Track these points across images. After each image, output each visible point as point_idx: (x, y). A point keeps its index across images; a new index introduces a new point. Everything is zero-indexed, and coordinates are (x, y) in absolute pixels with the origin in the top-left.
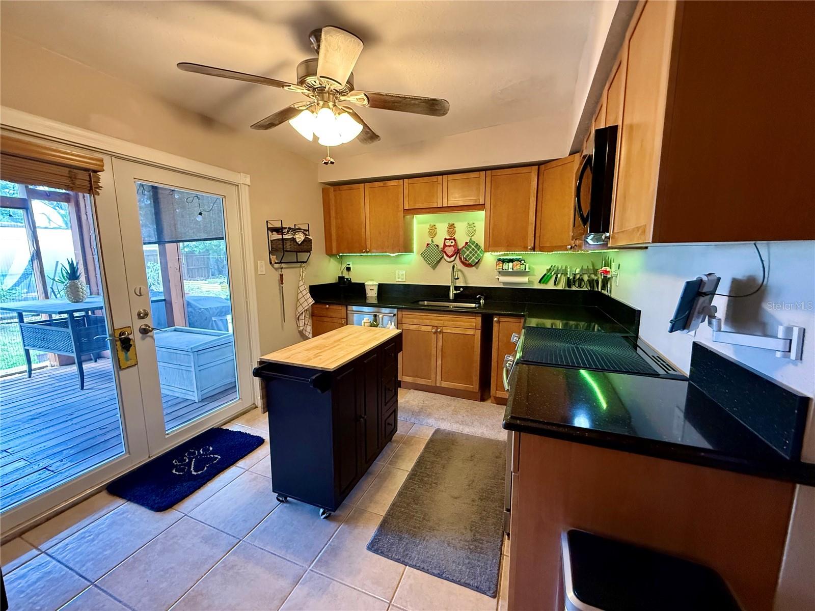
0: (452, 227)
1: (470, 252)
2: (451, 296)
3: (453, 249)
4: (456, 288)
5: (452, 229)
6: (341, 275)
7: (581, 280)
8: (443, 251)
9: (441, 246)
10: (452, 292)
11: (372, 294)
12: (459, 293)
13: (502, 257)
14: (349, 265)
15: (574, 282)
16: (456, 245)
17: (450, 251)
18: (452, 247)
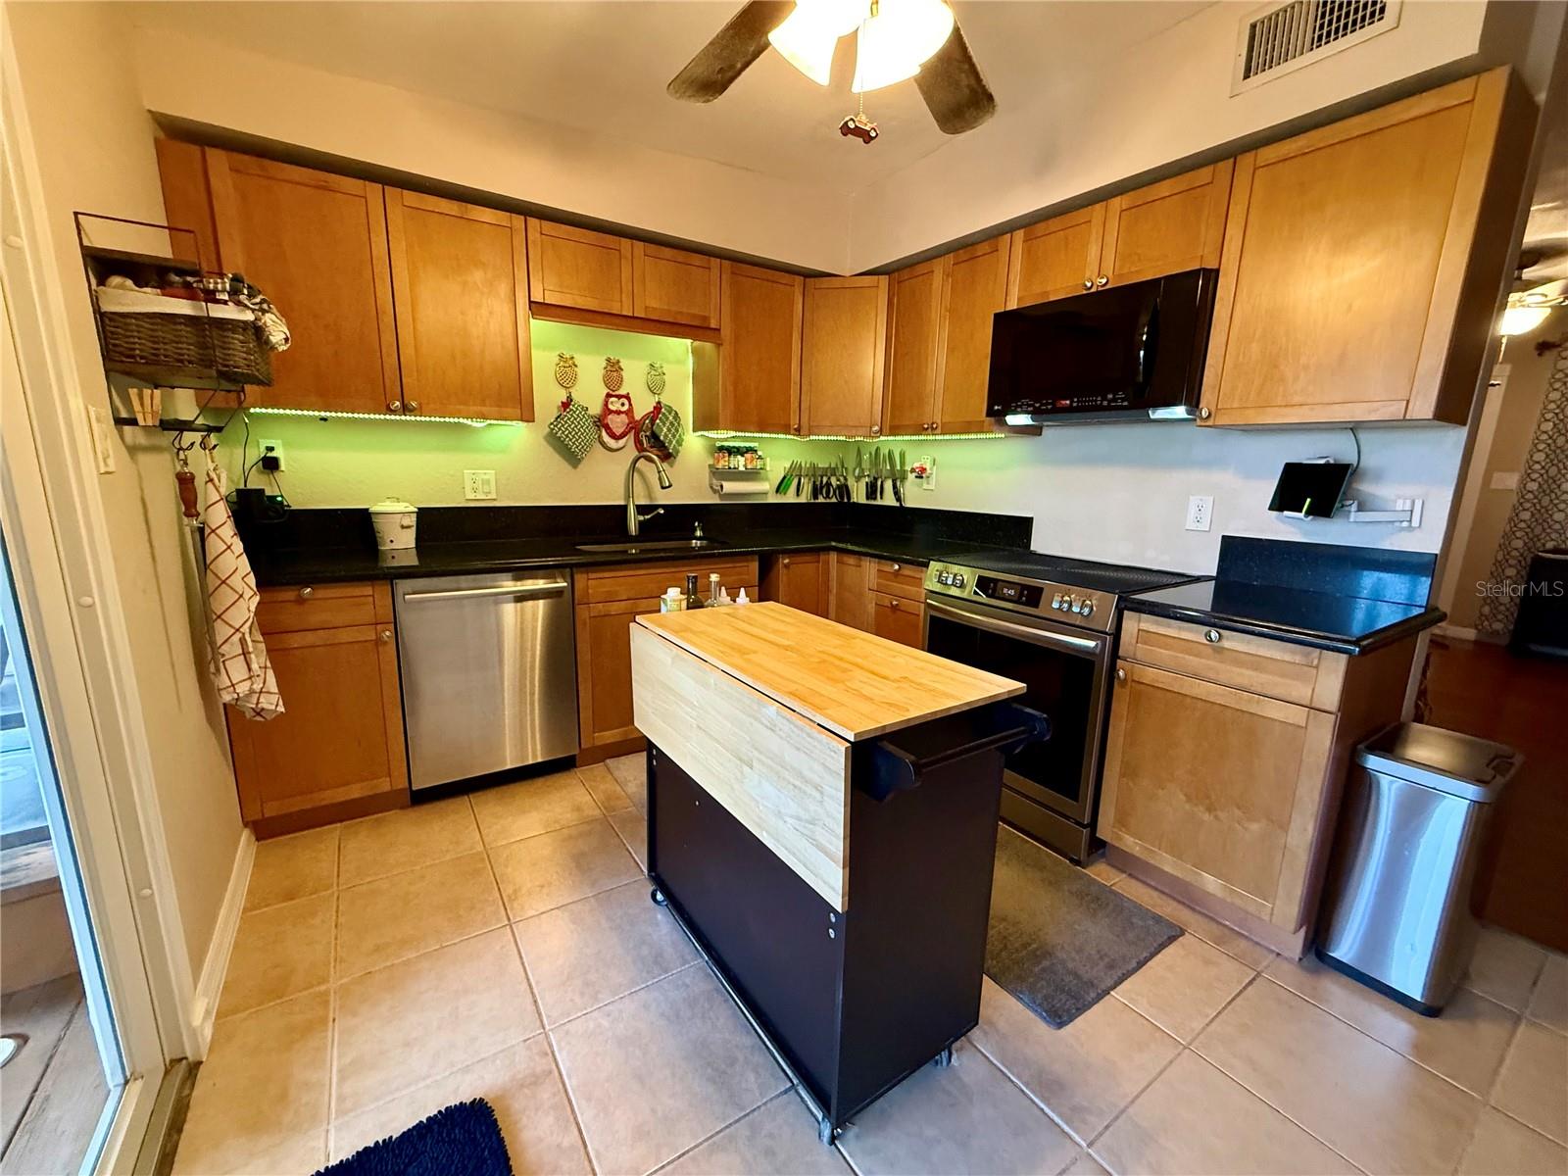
0: (613, 370)
1: (669, 430)
2: (633, 528)
3: (627, 421)
4: (642, 509)
5: (615, 374)
6: (242, 486)
7: (829, 484)
8: (601, 422)
9: (595, 409)
10: (633, 521)
12: (648, 519)
13: (726, 444)
14: (271, 449)
15: (822, 488)
16: (630, 412)
17: (618, 423)
18: (623, 416)
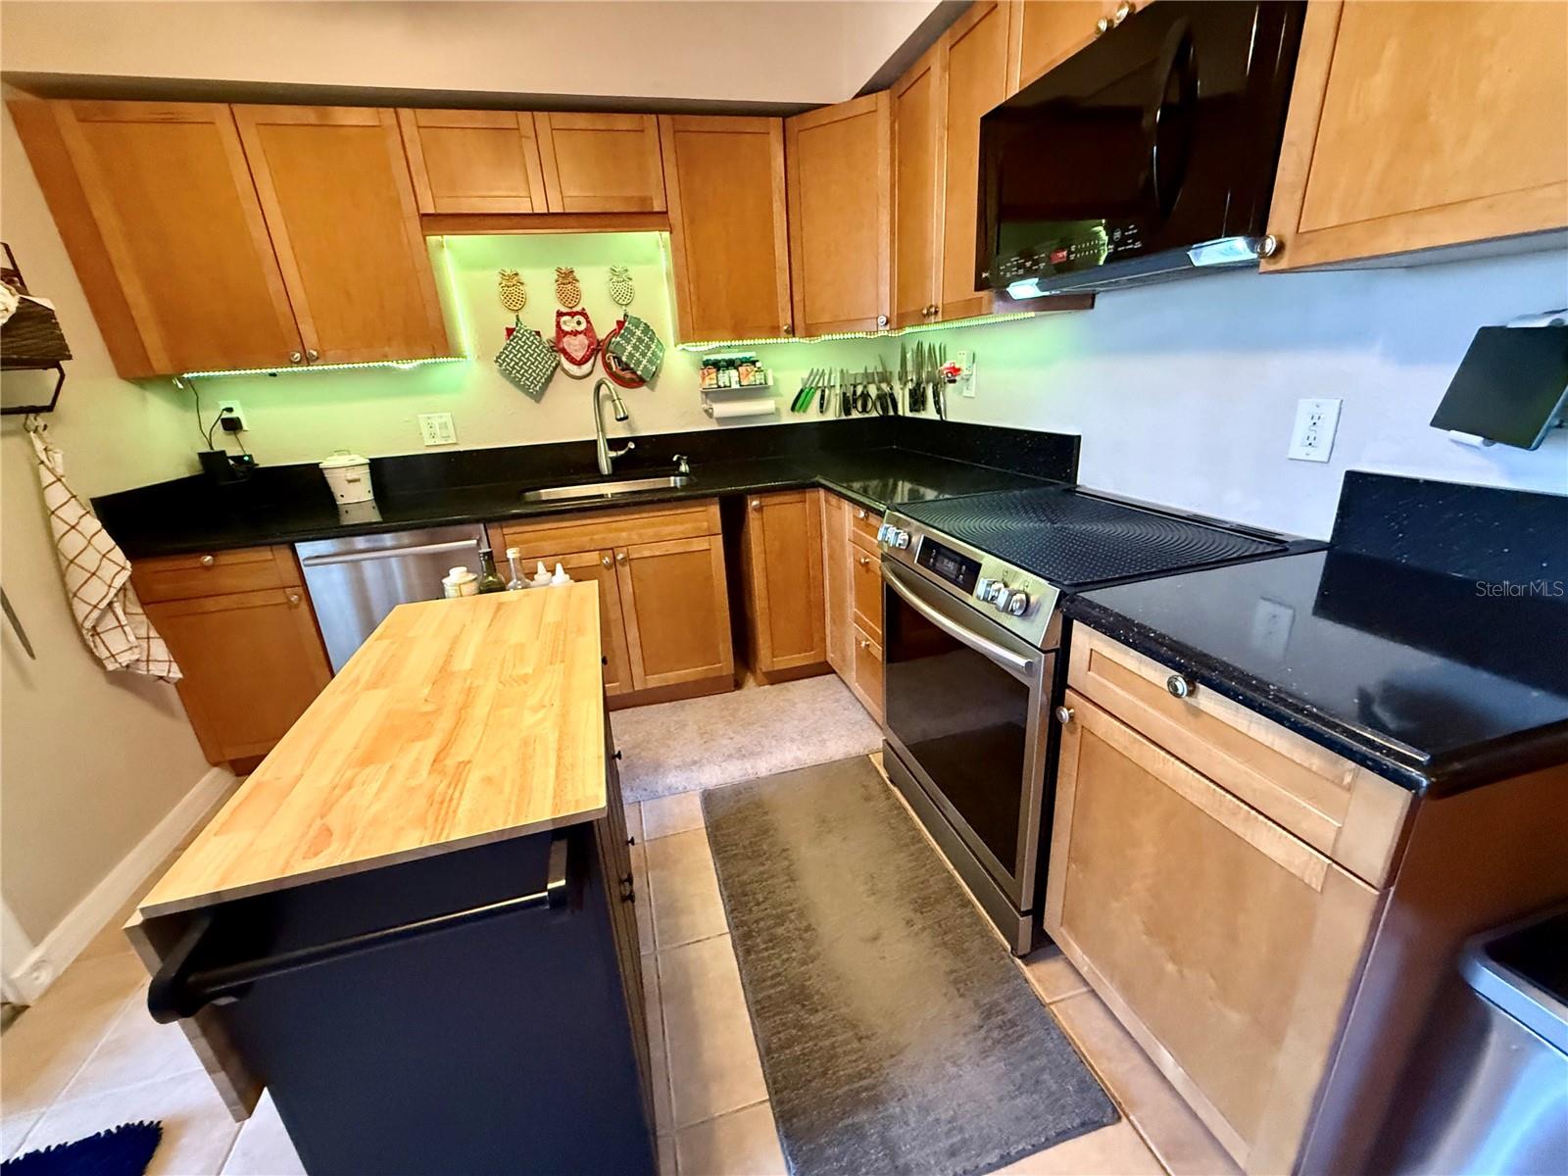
0: (566, 278)
1: (636, 348)
2: (605, 467)
3: (587, 342)
4: (614, 444)
5: (569, 287)
6: (207, 449)
7: (865, 396)
8: (557, 347)
9: (549, 333)
10: (605, 458)
11: (355, 493)
12: (622, 456)
13: (713, 357)
14: (230, 410)
15: (855, 401)
16: (589, 331)
17: (577, 346)
18: (581, 337)
